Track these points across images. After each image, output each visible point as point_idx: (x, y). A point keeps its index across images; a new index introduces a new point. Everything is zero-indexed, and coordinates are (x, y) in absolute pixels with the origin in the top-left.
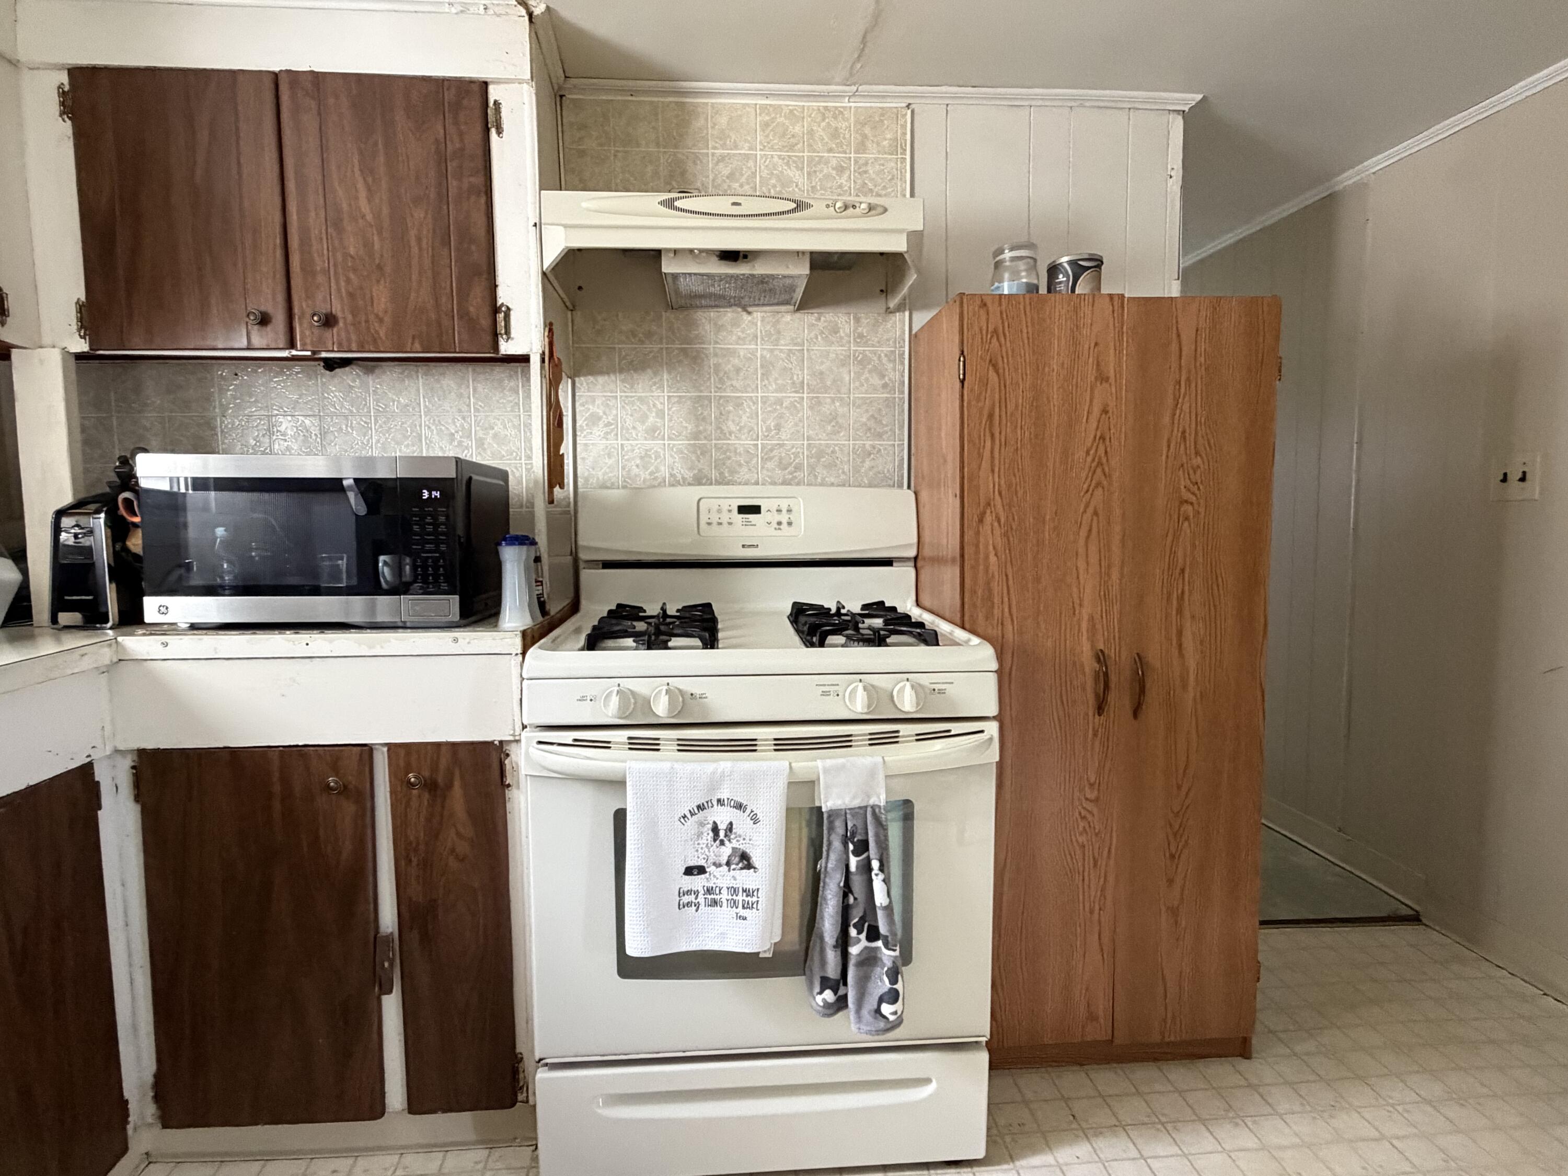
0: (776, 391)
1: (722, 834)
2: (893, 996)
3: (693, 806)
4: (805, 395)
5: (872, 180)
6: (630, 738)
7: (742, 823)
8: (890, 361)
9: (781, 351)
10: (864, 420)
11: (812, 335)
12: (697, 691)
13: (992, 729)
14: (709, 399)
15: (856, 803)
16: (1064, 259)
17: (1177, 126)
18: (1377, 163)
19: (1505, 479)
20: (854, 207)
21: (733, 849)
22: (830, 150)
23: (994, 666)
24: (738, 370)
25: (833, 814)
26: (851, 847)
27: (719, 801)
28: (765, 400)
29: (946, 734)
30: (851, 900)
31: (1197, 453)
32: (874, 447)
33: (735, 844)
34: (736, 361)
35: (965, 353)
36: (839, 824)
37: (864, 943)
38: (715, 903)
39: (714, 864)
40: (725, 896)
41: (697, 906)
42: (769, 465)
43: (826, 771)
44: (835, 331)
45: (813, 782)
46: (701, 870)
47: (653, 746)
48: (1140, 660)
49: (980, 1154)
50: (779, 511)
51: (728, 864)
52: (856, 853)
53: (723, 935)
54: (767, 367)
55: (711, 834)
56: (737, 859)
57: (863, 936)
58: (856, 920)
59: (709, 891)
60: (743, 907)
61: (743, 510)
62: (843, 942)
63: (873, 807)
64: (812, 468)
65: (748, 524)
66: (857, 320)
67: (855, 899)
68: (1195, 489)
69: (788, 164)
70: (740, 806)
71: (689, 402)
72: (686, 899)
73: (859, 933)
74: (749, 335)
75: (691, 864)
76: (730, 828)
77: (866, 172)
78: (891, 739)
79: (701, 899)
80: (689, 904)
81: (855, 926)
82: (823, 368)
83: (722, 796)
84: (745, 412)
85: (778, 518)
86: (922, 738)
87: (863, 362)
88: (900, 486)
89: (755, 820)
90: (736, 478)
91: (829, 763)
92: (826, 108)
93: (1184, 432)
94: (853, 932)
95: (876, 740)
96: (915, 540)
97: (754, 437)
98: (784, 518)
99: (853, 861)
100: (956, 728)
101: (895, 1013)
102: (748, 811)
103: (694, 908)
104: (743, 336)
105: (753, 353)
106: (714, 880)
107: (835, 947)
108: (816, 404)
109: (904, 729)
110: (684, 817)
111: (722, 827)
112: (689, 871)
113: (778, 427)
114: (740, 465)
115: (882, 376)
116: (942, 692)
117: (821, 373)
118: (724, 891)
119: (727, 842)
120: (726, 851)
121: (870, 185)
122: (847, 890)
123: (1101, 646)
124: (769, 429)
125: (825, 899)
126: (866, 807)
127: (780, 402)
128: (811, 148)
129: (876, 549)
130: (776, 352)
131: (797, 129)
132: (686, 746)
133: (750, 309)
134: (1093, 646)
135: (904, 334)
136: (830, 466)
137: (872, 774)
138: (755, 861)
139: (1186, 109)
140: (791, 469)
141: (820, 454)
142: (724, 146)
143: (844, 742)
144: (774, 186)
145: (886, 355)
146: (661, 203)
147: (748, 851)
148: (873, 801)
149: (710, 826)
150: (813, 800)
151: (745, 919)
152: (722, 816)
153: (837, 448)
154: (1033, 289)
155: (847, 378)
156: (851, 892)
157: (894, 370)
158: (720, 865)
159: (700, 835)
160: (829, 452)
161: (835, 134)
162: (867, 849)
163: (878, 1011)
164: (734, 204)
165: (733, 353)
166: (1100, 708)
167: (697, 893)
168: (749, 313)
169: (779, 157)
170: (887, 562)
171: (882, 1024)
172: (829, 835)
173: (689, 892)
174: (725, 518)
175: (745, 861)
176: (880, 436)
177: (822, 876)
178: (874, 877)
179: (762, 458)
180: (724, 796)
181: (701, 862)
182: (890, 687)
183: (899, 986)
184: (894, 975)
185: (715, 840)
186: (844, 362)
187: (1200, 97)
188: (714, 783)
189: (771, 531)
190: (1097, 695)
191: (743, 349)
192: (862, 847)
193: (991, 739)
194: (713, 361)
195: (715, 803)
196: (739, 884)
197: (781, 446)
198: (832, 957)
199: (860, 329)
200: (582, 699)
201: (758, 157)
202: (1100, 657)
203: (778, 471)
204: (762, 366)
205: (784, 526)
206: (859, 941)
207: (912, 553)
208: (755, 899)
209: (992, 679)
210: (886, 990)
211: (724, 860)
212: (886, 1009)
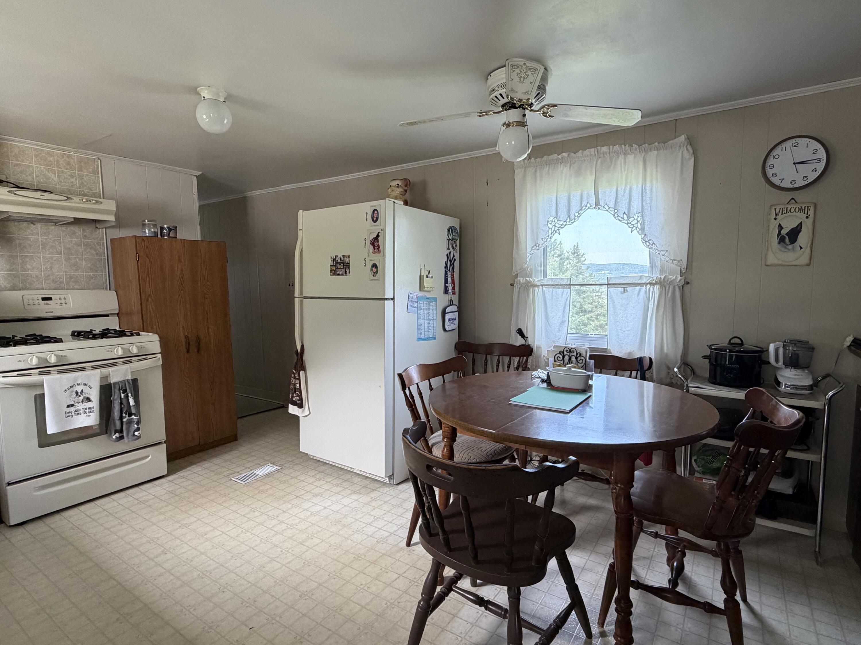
0: (49, 254)
1: (79, 394)
2: (138, 429)
3: (69, 386)
4: (63, 256)
5: (85, 182)
6: (39, 371)
7: (86, 389)
8: (98, 245)
9: (50, 239)
10: (89, 265)
11: (64, 234)
12: (63, 355)
13: (159, 356)
14: (17, 256)
15: (122, 379)
16: (165, 226)
17: (195, 180)
18: (256, 193)
19: (289, 286)
20: (90, 201)
21: (84, 397)
22: (67, 169)
23: (158, 339)
24: (30, 246)
25: (115, 384)
26: (121, 391)
27: (78, 384)
28: (43, 257)
29: (146, 359)
30: (123, 406)
31: (208, 281)
32: (94, 275)
33: (84, 396)
34: (29, 242)
35: (138, 252)
36: (117, 387)
37: (127, 418)
38: (78, 414)
39: (77, 403)
40: (82, 411)
41: (72, 416)
42: (48, 282)
43: (112, 371)
44: (74, 233)
45: (107, 377)
46: (73, 405)
47: (48, 373)
48: (198, 338)
49: (165, 473)
50: (60, 299)
51: (82, 402)
52: (123, 393)
53: (82, 423)
54: (44, 245)
55: (75, 394)
56: (85, 400)
57: (127, 416)
58: (125, 411)
59: (76, 411)
60: (89, 413)
61: (44, 299)
62: (121, 418)
63: (127, 380)
64: (68, 283)
65: (48, 304)
66: (84, 230)
67: (124, 405)
68: (208, 291)
69: (48, 171)
70: (85, 384)
71: (6, 257)
72: (68, 415)
73: (126, 415)
74: (34, 233)
75: (69, 404)
76: (82, 391)
77: (83, 179)
78: (130, 362)
79: (73, 414)
80: (69, 416)
81: (124, 413)
82: (70, 246)
83: (78, 383)
84: (35, 262)
85: (60, 301)
86: (139, 360)
87: (86, 245)
88: (106, 289)
89: (91, 388)
90: (32, 287)
91: (112, 369)
92: (64, 154)
93: (204, 276)
94: (124, 415)
95: (125, 363)
96: (118, 308)
97: (40, 271)
98: (63, 301)
99: (123, 395)
100: (149, 357)
101: (139, 434)
102: (88, 385)
103: (71, 417)
104: (31, 232)
105: (38, 239)
106: (77, 407)
107: (119, 420)
108: (68, 259)
109: (133, 359)
110: (66, 390)
111: (79, 391)
112: (68, 406)
113: (51, 268)
114: (34, 282)
115: (96, 251)
116: (144, 347)
117: (69, 248)
118: (82, 410)
119: (81, 396)
120: (81, 398)
121: (85, 183)
122: (121, 403)
123: (186, 334)
124: (46, 268)
125: (114, 407)
126: (125, 381)
127: (51, 258)
128: (58, 166)
129: (104, 311)
130: (48, 240)
131: (51, 159)
132: (60, 372)
133: (34, 223)
134: (184, 334)
135: (103, 236)
136: (76, 282)
137: (127, 370)
138: (92, 399)
139: (197, 175)
140: (58, 283)
141: (71, 278)
142: (17, 160)
143: (115, 364)
144: (42, 178)
145: (97, 243)
146: (9, 192)
147: (89, 397)
148: (127, 378)
149: (75, 392)
150: (108, 381)
151: (90, 416)
152: (79, 389)
153: (78, 276)
154: (156, 233)
155: (81, 250)
156: (123, 404)
157: (101, 248)
158: (79, 403)
159: (71, 395)
160: (75, 277)
161: (68, 163)
162: (126, 391)
163: (134, 435)
164: (41, 195)
165: (28, 239)
166: (188, 351)
167: (71, 412)
168: (34, 224)
169: (44, 168)
170: (107, 315)
171: (136, 437)
172: (114, 389)
173: (69, 413)
174: (36, 302)
175: (88, 400)
176: (96, 271)
177: (113, 401)
178: (129, 398)
179: (44, 279)
180: (79, 382)
181: (72, 403)
182: (128, 347)
183: (139, 426)
184: (138, 423)
185: (77, 396)
186: (79, 245)
187: (201, 173)
188: (76, 379)
189: (58, 306)
190: (186, 347)
191: (32, 238)
192: (125, 391)
193: (159, 358)
194: (17, 242)
195: (76, 385)
196: (86, 407)
197: (52, 275)
198: (118, 423)
199: (85, 234)
200: (20, 361)
201: (34, 167)
202: (187, 337)
203: (52, 284)
204: (42, 244)
205: (64, 305)
206: (126, 417)
207: (117, 312)
208: (93, 410)
209: (158, 343)
210: (136, 428)
211: (81, 400)
212: (136, 433)
